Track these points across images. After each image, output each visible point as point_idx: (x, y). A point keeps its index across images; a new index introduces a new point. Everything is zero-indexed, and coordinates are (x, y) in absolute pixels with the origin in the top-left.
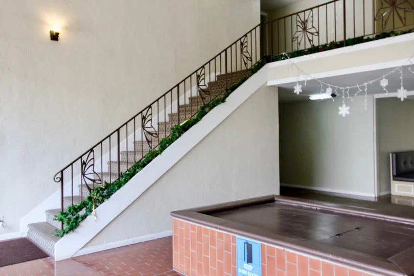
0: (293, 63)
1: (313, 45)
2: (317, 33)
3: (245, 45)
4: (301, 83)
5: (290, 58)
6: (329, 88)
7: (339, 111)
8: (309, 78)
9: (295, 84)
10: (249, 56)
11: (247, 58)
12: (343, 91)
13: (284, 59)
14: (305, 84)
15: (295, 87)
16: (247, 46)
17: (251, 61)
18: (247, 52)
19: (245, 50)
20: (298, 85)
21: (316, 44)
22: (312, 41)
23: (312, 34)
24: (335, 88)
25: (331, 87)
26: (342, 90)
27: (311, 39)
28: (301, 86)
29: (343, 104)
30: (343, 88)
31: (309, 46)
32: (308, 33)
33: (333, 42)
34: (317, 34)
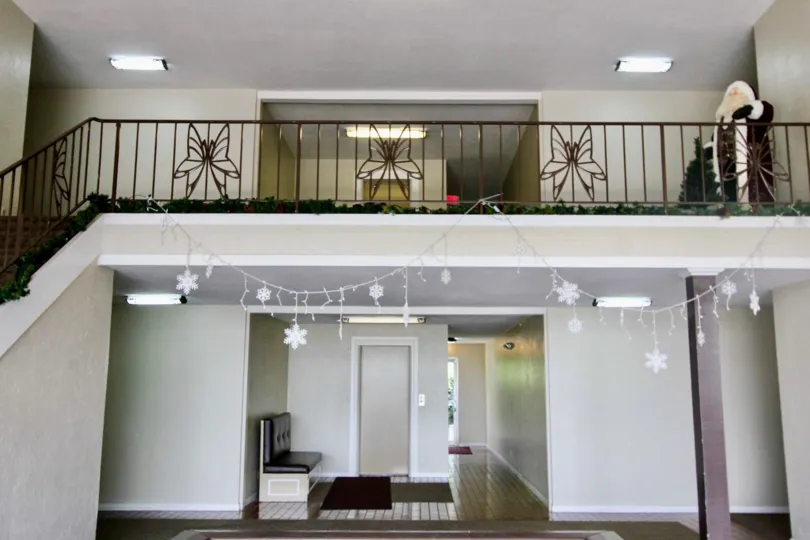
0: (177, 225)
1: (226, 196)
2: (236, 172)
3: (61, 159)
4: (198, 270)
5: (169, 212)
6: (265, 289)
7: (285, 336)
8: (216, 262)
9: (181, 270)
10: (64, 188)
11: (62, 191)
12: (296, 298)
13: (151, 212)
14: (208, 274)
15: (180, 278)
16: (64, 163)
17: (69, 199)
18: (64, 177)
19: (59, 172)
20: (188, 273)
21: (233, 196)
22: (225, 186)
23: (226, 173)
24: (278, 290)
25: (269, 288)
26: (294, 295)
27: (222, 182)
28: (195, 277)
29: (294, 323)
30: (297, 293)
31: (214, 195)
32: (214, 168)
33: (273, 198)
34: (235, 175)
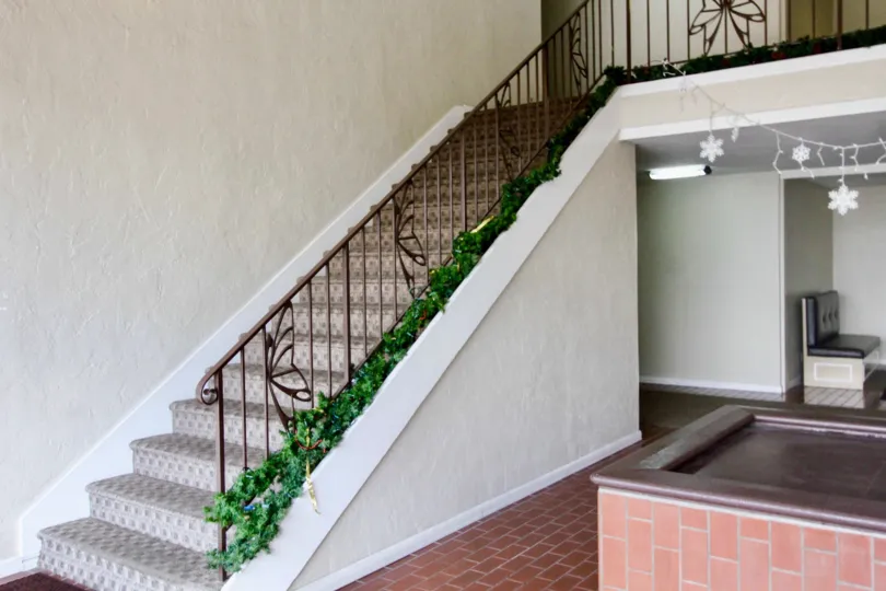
0: (697, 87)
1: (750, 45)
2: (761, 14)
3: (577, 36)
4: (722, 134)
5: (687, 74)
6: (802, 147)
7: (830, 200)
8: (743, 123)
9: (703, 136)
10: (582, 66)
11: (579, 67)
12: (842, 155)
13: (668, 76)
14: (734, 137)
15: (703, 145)
16: (579, 40)
17: (587, 77)
18: (580, 54)
19: (576, 50)
20: (711, 138)
21: (758, 43)
22: (748, 34)
23: (748, 17)
24: (818, 147)
25: (807, 145)
26: (839, 151)
27: (744, 29)
28: (720, 142)
29: (840, 184)
30: (843, 148)
31: (736, 46)
32: (733, 15)
33: (807, 37)
34: (760, 18)
